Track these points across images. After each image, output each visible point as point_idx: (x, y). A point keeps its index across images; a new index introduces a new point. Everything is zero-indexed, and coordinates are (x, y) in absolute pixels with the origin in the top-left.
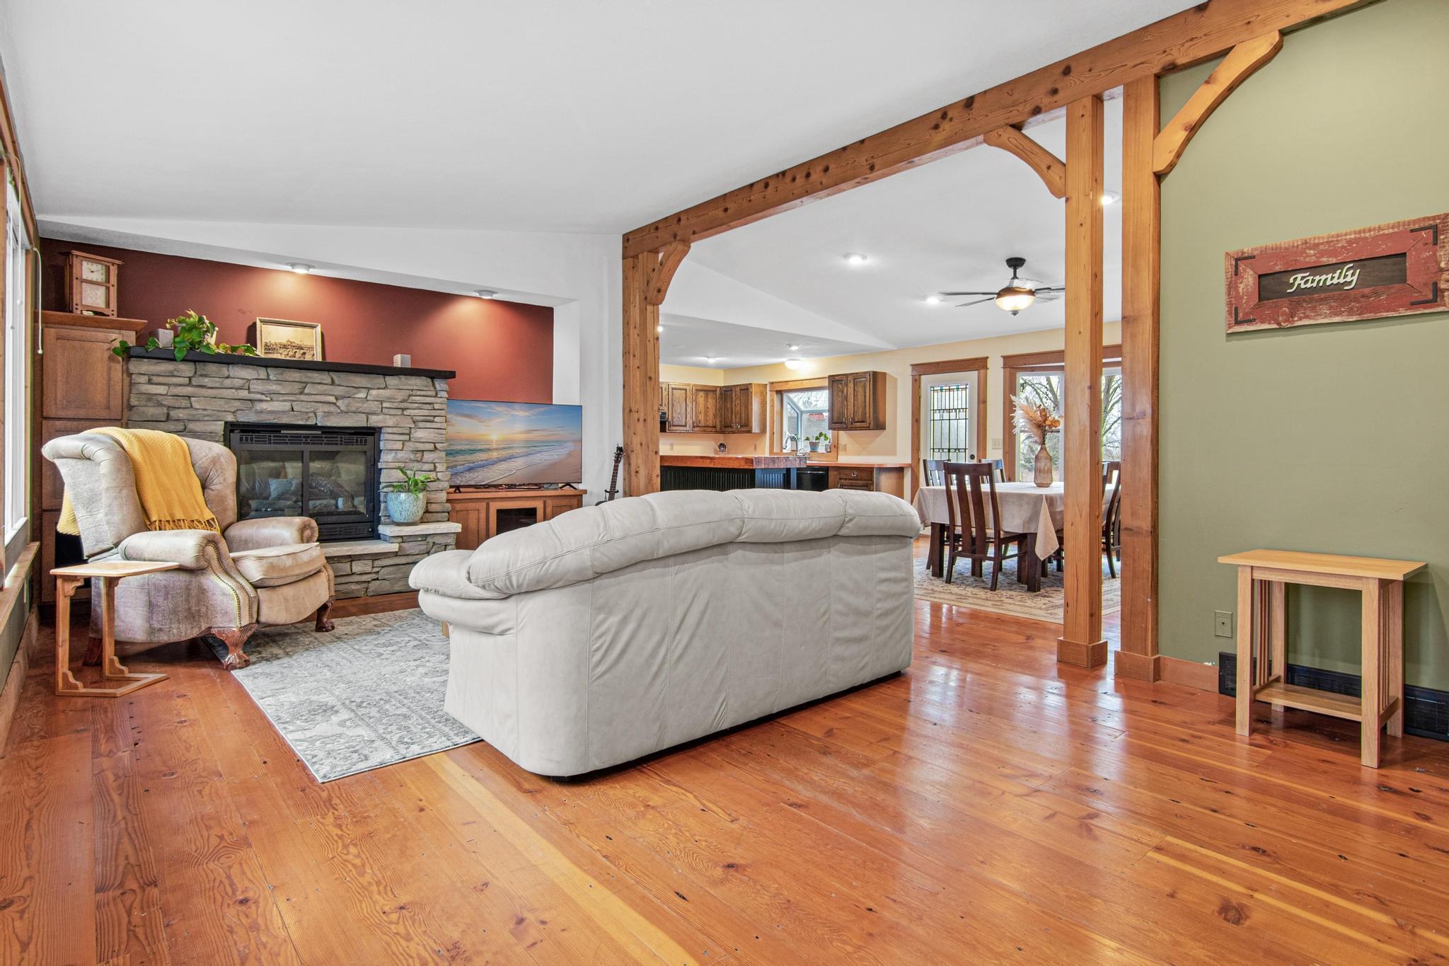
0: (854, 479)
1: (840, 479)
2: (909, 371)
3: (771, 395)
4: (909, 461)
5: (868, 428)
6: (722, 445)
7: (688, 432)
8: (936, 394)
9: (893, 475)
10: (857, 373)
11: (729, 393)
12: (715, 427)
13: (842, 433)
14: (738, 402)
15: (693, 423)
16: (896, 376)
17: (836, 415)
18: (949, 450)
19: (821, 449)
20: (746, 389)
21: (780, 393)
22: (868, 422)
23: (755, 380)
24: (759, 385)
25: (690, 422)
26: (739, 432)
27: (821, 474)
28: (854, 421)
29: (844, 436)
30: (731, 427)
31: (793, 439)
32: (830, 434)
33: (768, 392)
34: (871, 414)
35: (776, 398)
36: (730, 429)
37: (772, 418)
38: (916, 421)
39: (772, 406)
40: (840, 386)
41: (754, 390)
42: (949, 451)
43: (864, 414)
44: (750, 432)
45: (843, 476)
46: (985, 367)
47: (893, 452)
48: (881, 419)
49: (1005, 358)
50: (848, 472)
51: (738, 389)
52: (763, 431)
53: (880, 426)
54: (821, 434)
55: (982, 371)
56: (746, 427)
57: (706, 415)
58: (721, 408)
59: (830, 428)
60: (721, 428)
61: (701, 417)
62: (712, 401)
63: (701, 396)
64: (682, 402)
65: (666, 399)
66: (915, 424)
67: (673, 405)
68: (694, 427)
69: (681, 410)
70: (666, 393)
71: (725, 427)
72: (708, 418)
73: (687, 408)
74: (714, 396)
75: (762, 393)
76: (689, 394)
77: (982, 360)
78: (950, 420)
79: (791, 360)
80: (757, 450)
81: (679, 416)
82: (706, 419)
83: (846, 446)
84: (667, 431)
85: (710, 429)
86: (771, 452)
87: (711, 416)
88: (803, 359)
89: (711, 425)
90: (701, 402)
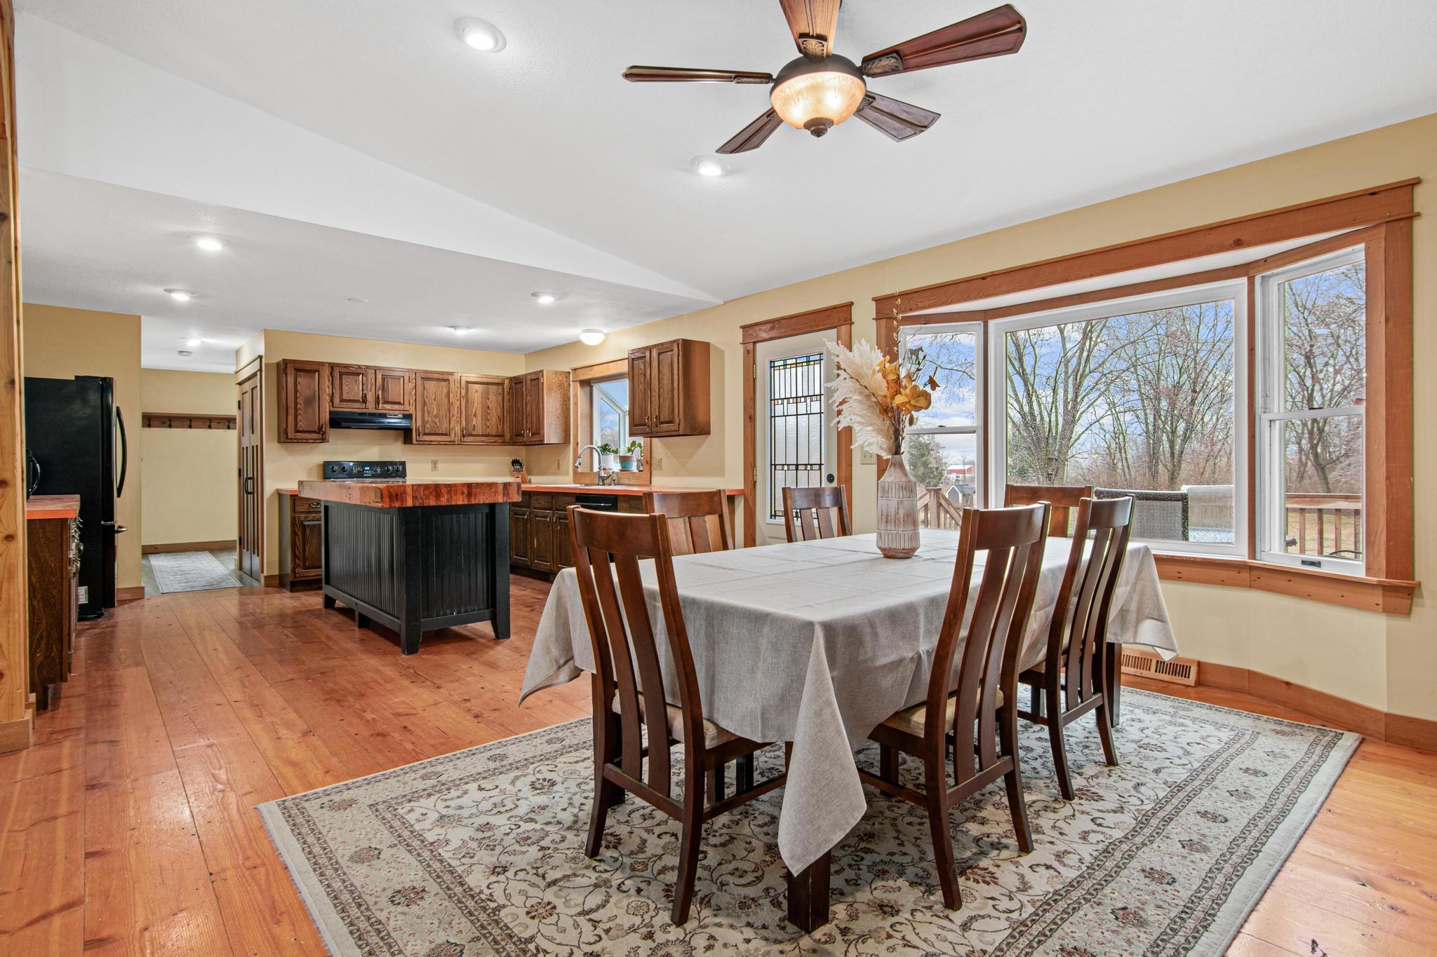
2: (739, 335)
3: (575, 389)
4: (740, 485)
6: (515, 462)
7: (452, 443)
8: (777, 372)
10: (663, 344)
11: (518, 387)
12: (502, 436)
14: (528, 398)
15: (462, 430)
16: (722, 348)
17: (637, 411)
18: (797, 465)
20: (536, 379)
21: (587, 383)
22: (678, 422)
23: (551, 368)
24: (556, 373)
25: (456, 428)
26: (532, 444)
29: (658, 447)
30: (522, 436)
32: (642, 443)
33: (571, 383)
34: (682, 409)
35: (583, 392)
36: (521, 440)
37: (576, 420)
38: (750, 418)
39: (576, 404)
40: (643, 367)
41: (546, 380)
42: (797, 469)
44: (543, 442)
46: (850, 322)
47: (720, 472)
48: (701, 417)
49: (878, 300)
51: (528, 379)
52: (565, 440)
53: (704, 430)
55: (844, 328)
56: (538, 437)
57: (486, 418)
58: (511, 408)
60: (511, 439)
61: (477, 422)
62: (494, 401)
63: (476, 391)
64: (441, 399)
65: (410, 394)
66: (748, 424)
67: (424, 404)
68: (464, 436)
69: (439, 411)
70: (411, 385)
71: (517, 436)
72: (488, 423)
73: (452, 408)
74: (500, 391)
75: (560, 385)
76: (453, 388)
77: (844, 309)
78: (797, 415)
79: (588, 331)
80: (561, 468)
81: (437, 420)
82: (486, 424)
83: (660, 461)
84: (414, 442)
85: (493, 439)
86: (575, 473)
87: (494, 419)
88: (606, 330)
89: (494, 434)
90: (476, 400)
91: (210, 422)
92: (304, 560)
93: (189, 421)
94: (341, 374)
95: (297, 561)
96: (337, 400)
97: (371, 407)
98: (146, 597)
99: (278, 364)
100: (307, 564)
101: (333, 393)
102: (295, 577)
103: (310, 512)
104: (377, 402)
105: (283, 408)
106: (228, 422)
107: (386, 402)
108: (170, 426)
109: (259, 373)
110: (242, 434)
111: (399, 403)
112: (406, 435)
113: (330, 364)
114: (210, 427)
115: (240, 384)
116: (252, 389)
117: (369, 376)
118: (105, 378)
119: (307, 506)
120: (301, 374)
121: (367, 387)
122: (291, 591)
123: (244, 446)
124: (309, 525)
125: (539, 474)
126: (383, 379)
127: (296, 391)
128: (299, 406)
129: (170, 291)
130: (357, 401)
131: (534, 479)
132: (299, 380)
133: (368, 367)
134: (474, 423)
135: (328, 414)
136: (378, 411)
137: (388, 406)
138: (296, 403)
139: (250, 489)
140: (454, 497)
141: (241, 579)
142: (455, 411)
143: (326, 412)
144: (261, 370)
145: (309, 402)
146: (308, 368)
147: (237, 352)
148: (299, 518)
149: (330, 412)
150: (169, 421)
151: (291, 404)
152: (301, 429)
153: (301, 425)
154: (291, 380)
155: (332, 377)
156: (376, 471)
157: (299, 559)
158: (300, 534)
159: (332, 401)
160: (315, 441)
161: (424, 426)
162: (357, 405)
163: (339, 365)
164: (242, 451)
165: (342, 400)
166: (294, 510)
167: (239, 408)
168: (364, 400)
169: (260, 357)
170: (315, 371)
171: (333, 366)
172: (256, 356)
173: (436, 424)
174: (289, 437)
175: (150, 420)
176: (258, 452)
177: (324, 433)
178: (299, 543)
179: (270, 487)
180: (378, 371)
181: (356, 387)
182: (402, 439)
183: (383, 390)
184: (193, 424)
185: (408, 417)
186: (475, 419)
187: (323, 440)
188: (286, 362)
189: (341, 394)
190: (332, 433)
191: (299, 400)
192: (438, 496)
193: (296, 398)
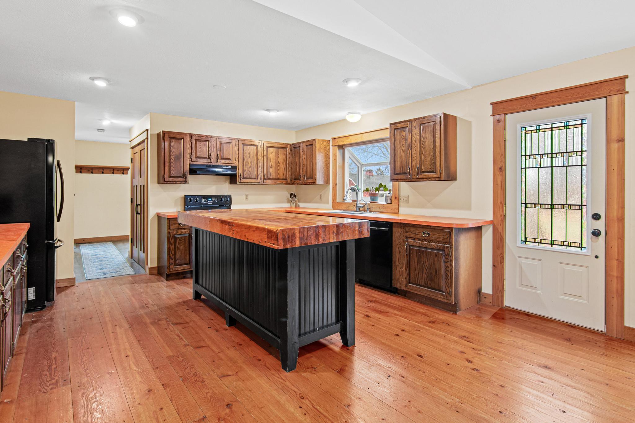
0: (425, 240)
1: (407, 238)
3: (334, 150)
4: (489, 217)
5: (439, 179)
6: (292, 195)
8: (528, 136)
9: (472, 235)
10: (424, 118)
11: (297, 149)
12: (286, 179)
13: (403, 185)
14: (304, 156)
15: (264, 176)
16: (469, 119)
17: (398, 164)
18: (552, 205)
19: (381, 201)
20: (311, 144)
21: (341, 147)
22: (439, 171)
23: (320, 136)
24: (323, 141)
25: (261, 175)
26: (306, 184)
27: (383, 231)
28: (420, 171)
29: (405, 188)
30: (299, 179)
31: (353, 190)
32: (390, 185)
33: (331, 147)
34: (443, 163)
35: (338, 153)
36: (298, 181)
37: (335, 170)
38: (500, 169)
39: (335, 160)
40: (403, 134)
41: (317, 145)
42: (552, 209)
43: (434, 162)
44: (314, 183)
45: (409, 235)
46: (623, 92)
47: (468, 206)
48: (452, 169)
50: (417, 231)
51: (304, 145)
52: (327, 182)
53: (454, 178)
54: (381, 185)
55: (615, 99)
56: (311, 179)
57: (277, 169)
58: (291, 163)
59: (392, 180)
60: (291, 181)
61: (272, 171)
62: (282, 157)
63: (272, 152)
64: (253, 157)
65: (236, 154)
66: (498, 173)
67: (244, 160)
68: (265, 180)
69: (251, 164)
70: (236, 148)
71: (295, 179)
72: (278, 171)
73: (258, 162)
74: (285, 152)
75: (325, 148)
76: (260, 150)
77: (618, 81)
78: (552, 167)
79: (352, 113)
80: (322, 199)
81: (250, 170)
82: (277, 172)
83: (407, 197)
84: (238, 183)
85: (281, 181)
86: (334, 202)
87: (282, 170)
88: (362, 112)
89: (282, 178)
90: (272, 158)
91: (113, 170)
92: (175, 261)
93: (102, 170)
94: (196, 141)
95: (171, 261)
96: (194, 157)
97: (213, 162)
98: (77, 284)
99: (158, 135)
100: (177, 262)
101: (191, 153)
102: (170, 271)
103: (179, 229)
104: (217, 159)
105: (161, 162)
106: (123, 170)
107: (222, 159)
108: (92, 173)
109: (146, 140)
110: (133, 177)
111: (229, 159)
112: (233, 179)
113: (190, 134)
114: (113, 173)
115: (132, 148)
116: (141, 151)
117: (212, 142)
118: (49, 140)
119: (177, 225)
120: (173, 140)
121: (211, 149)
122: (167, 280)
123: (135, 184)
124: (178, 238)
125: (305, 202)
126: (221, 144)
127: (170, 151)
128: (171, 161)
129: (93, 79)
130: (205, 158)
131: (301, 205)
132: (172, 144)
133: (212, 137)
134: (271, 171)
135: (188, 166)
136: (217, 164)
137: (223, 161)
138: (170, 159)
139: (139, 211)
140: (328, 236)
141: (132, 266)
142: (260, 164)
143: (187, 165)
144: (147, 138)
145: (178, 158)
146: (177, 136)
147: (130, 130)
148: (172, 233)
149: (190, 165)
150: (91, 170)
151: (167, 160)
152: (172, 175)
153: (173, 173)
154: (167, 144)
155: (191, 142)
156: (215, 201)
157: (172, 260)
158: (173, 243)
159: (191, 158)
160: (181, 182)
161: (243, 174)
162: (206, 160)
163: (195, 135)
164: (133, 188)
165: (197, 157)
166: (169, 228)
167: (132, 162)
168: (210, 157)
169: (147, 130)
170: (181, 139)
171: (191, 136)
172: (144, 129)
173: (250, 172)
174: (166, 180)
175: (80, 169)
176: (144, 189)
177: (186, 178)
178: (172, 249)
179: (152, 212)
180: (217, 139)
181: (205, 149)
182: (229, 181)
183: (221, 151)
184: (104, 171)
185: (234, 168)
186: (271, 169)
187: (185, 182)
188: (164, 133)
189: (196, 153)
190: (191, 178)
191: (171, 157)
192: (317, 236)
193: (170, 155)
